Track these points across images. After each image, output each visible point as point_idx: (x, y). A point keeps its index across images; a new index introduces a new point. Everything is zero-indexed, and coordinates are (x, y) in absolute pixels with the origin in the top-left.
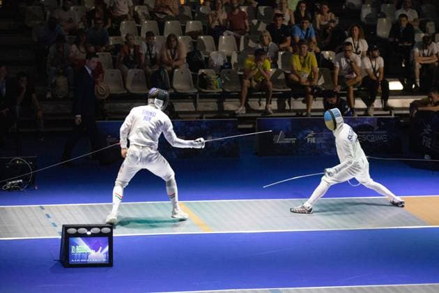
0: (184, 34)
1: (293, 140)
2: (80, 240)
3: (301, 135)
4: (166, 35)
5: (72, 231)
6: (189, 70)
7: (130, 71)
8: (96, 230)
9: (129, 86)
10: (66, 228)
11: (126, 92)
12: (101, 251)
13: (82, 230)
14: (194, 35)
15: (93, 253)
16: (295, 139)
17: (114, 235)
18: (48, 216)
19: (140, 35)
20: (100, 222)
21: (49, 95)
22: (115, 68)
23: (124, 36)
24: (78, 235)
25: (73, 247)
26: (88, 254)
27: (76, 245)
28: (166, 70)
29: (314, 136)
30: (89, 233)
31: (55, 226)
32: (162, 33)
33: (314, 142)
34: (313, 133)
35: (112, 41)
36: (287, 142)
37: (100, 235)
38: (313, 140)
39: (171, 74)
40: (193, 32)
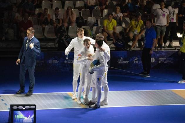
0: (75, 8)
1: (127, 62)
2: (19, 112)
3: (131, 59)
4: (66, 8)
5: (15, 107)
6: (77, 27)
7: (46, 26)
8: (28, 107)
9: (45, 35)
10: (12, 106)
11: (44, 37)
12: (30, 117)
13: (20, 107)
14: (80, 8)
15: (25, 118)
16: (128, 61)
17: (37, 109)
18: (3, 100)
19: (52, 8)
20: (30, 103)
21: (4, 38)
22: (38, 25)
23: (43, 8)
24: (18, 109)
25: (15, 116)
26: (23, 119)
27: (17, 114)
28: (65, 27)
29: (138, 60)
30: (24, 108)
31: (6, 105)
32: (63, 7)
33: (137, 63)
34: (137, 58)
35: (37, 11)
36: (125, 63)
37: (30, 109)
38: (137, 62)
39: (68, 28)
40: (79, 7)
